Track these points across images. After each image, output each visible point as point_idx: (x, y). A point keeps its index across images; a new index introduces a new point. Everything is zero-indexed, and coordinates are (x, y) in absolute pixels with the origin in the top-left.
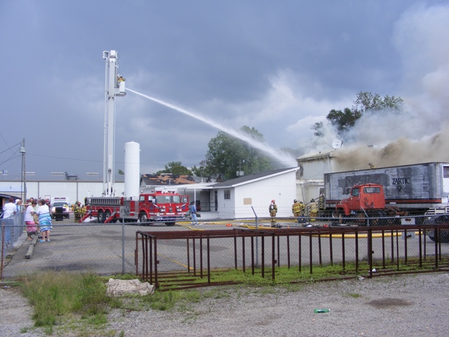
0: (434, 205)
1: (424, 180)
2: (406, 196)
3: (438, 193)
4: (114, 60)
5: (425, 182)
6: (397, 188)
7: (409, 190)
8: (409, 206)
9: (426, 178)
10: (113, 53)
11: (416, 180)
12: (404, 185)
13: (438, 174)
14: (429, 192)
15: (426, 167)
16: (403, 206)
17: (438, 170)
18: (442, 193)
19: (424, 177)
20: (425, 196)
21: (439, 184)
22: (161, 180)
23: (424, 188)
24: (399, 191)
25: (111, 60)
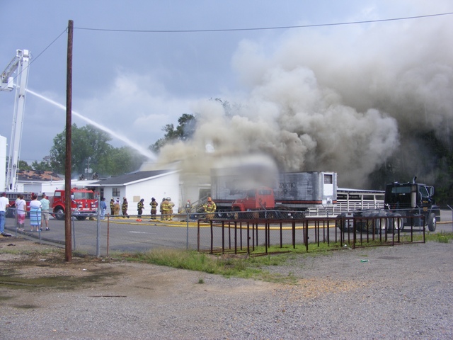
0: (317, 206)
1: (308, 185)
2: (292, 198)
3: (320, 196)
4: (27, 59)
5: (309, 187)
6: (284, 191)
7: (295, 193)
8: (294, 206)
9: (310, 183)
10: (26, 52)
11: (301, 185)
12: (290, 188)
13: (320, 180)
14: (312, 195)
15: (310, 175)
16: (289, 206)
17: (320, 178)
18: (323, 196)
19: (308, 182)
20: (309, 198)
21: (320, 189)
22: (27, 176)
23: (308, 191)
24: (285, 193)
25: (24, 59)
